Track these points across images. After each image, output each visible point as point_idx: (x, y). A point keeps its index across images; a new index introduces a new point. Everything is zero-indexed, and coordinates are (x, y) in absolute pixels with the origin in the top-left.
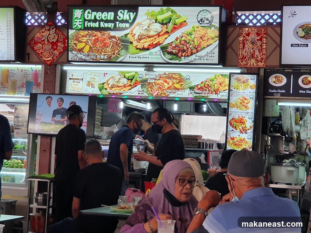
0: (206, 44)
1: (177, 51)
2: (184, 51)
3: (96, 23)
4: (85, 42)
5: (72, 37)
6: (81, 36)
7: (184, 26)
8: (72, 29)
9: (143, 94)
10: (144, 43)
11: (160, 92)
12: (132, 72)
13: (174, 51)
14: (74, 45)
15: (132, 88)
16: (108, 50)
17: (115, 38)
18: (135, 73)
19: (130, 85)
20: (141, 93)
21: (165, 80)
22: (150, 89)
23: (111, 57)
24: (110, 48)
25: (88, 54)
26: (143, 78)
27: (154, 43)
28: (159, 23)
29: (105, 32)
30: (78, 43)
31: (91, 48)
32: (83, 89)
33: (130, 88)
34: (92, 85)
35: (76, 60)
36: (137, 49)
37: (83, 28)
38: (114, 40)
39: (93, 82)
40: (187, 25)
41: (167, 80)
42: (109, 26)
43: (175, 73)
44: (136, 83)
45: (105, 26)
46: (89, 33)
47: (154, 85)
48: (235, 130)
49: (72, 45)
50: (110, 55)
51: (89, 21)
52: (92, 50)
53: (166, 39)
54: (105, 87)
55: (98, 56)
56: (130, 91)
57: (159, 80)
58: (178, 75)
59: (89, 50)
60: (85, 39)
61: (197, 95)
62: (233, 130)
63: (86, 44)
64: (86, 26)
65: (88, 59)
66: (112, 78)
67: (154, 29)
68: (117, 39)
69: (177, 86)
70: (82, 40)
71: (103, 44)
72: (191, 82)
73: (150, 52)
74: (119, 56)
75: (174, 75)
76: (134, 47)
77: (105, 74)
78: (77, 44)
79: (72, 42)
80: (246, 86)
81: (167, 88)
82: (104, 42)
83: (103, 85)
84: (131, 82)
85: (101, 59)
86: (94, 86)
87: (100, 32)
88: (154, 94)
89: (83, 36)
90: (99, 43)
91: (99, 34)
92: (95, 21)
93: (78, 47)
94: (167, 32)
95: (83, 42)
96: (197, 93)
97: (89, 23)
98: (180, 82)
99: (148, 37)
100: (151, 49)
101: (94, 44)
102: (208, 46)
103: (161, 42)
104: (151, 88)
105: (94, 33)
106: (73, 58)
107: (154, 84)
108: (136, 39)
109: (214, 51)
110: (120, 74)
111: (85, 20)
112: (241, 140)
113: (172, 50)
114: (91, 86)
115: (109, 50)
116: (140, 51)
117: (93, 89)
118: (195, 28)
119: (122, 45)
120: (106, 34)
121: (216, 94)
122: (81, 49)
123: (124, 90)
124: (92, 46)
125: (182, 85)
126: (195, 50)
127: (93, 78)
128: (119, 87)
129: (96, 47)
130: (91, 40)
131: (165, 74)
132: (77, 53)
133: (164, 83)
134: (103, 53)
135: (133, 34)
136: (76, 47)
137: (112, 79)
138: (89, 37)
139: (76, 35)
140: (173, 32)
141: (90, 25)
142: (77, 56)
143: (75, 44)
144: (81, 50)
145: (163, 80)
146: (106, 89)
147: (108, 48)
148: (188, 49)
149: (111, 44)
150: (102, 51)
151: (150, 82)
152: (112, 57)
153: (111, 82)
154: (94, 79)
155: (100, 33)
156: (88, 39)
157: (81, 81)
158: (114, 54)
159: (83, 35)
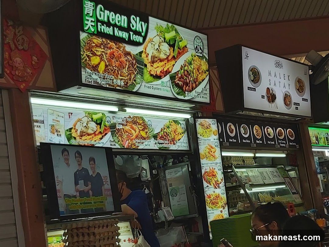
0: (201, 78)
1: (182, 83)
2: (187, 84)
3: (110, 28)
4: (99, 56)
5: (84, 43)
6: (94, 45)
7: (186, 53)
8: (84, 31)
9: (115, 145)
10: (157, 67)
11: (130, 143)
12: (99, 113)
13: (180, 83)
14: (88, 59)
15: (103, 136)
16: (124, 72)
17: (130, 55)
18: (103, 114)
19: (100, 133)
20: (113, 143)
21: (132, 126)
22: (120, 138)
23: (127, 83)
24: (126, 70)
25: (104, 76)
26: (111, 123)
27: (165, 70)
28: (167, 43)
29: (120, 45)
30: (91, 55)
31: (106, 66)
32: (47, 138)
33: (100, 136)
34: (57, 131)
35: (90, 84)
36: (151, 75)
37: (96, 33)
38: (130, 59)
39: (58, 127)
40: (188, 52)
41: (133, 125)
42: (123, 37)
43: (138, 117)
44: (105, 130)
45: (120, 36)
46: (102, 41)
47: (123, 133)
48: (210, 186)
49: (85, 58)
50: (127, 81)
51: (103, 23)
52: (109, 70)
53: (174, 65)
54: (73, 135)
55: (114, 80)
56: (102, 141)
57: (126, 125)
58: (141, 119)
59: (105, 70)
60: (99, 51)
61: (161, 146)
62: (208, 186)
63: (101, 60)
64: (99, 30)
65: (103, 83)
66: (80, 120)
67: (164, 50)
68: (133, 58)
69: (143, 134)
70: (95, 52)
71: (119, 62)
72: (153, 129)
73: (162, 82)
74: (135, 84)
75: (138, 119)
76: (148, 73)
77: (70, 114)
78: (91, 57)
79: (84, 52)
80: (210, 132)
81: (135, 138)
82: (120, 59)
83: (70, 131)
84: (100, 128)
85: (118, 86)
86: (59, 134)
87: (115, 43)
88: (125, 145)
89: (97, 46)
90: (114, 60)
91: (113, 46)
92: (108, 24)
93: (93, 63)
94: (174, 58)
95: (97, 56)
96: (160, 144)
97: (102, 26)
98: (144, 128)
99: (159, 61)
100: (162, 78)
101: (109, 61)
102: (203, 81)
103: (170, 70)
104: (121, 136)
105: (109, 43)
106: (87, 80)
107: (123, 131)
108: (149, 61)
109: (206, 87)
110: (86, 115)
111: (98, 21)
112: (216, 197)
113: (179, 82)
114: (57, 133)
115: (126, 73)
116: (153, 79)
117: (59, 138)
118: (193, 56)
119: (137, 66)
120: (121, 47)
121: (174, 145)
122: (96, 66)
123: (95, 140)
124: (107, 64)
125: (147, 132)
126: (195, 84)
127: (56, 119)
128: (89, 135)
129: (112, 66)
130: (106, 53)
131: (130, 117)
132: (91, 72)
133: (131, 129)
134: (119, 77)
135: (146, 54)
136: (89, 62)
137: (79, 122)
138: (104, 49)
139: (89, 42)
140: (178, 58)
141: (104, 30)
142: (91, 76)
143: (88, 56)
144: (95, 68)
145: (130, 126)
146: (75, 138)
147: (124, 69)
148: (190, 82)
149: (126, 64)
150: (118, 73)
151: (119, 128)
152: (129, 84)
153: (79, 128)
154: (58, 121)
155: (116, 45)
156: (103, 52)
157: (42, 125)
158: (130, 80)
159: (96, 43)
